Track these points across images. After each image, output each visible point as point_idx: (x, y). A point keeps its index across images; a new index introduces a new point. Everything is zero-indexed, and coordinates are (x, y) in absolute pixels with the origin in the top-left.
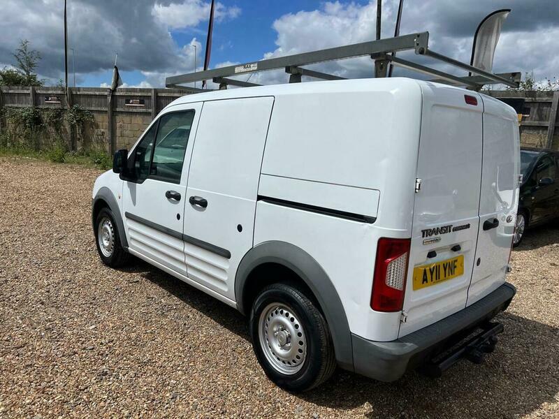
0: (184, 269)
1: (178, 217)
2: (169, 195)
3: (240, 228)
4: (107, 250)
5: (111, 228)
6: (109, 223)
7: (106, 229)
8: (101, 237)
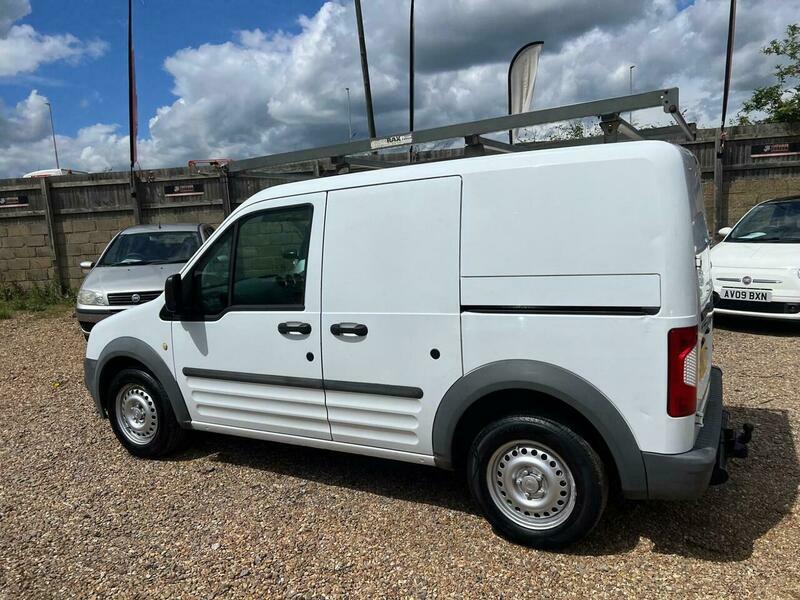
0: (326, 430)
1: (310, 357)
2: (284, 329)
3: (435, 354)
4: (139, 434)
5: (146, 398)
6: (140, 391)
7: (135, 402)
8: (123, 416)
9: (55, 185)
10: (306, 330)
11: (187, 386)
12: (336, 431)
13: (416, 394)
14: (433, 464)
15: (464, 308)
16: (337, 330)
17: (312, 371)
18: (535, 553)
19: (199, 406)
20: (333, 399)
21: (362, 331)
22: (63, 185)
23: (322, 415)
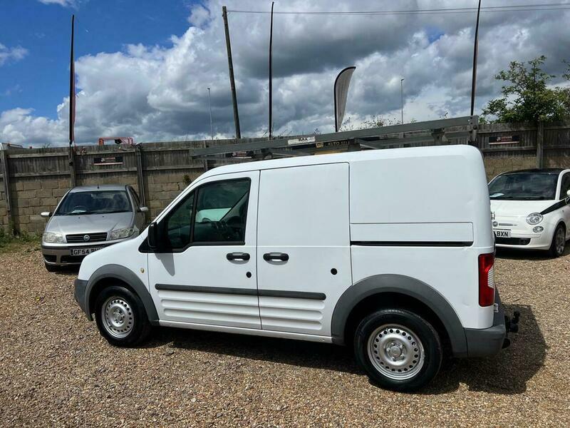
0: (258, 322)
1: (249, 275)
2: (231, 257)
3: (334, 272)
4: (118, 331)
5: (125, 306)
6: (121, 301)
7: (116, 309)
8: (107, 319)
9: (11, 156)
10: (246, 257)
11: (157, 296)
12: (265, 323)
13: (321, 297)
14: (331, 342)
15: (352, 243)
16: (268, 258)
17: (250, 284)
18: (399, 394)
19: (166, 310)
20: (264, 302)
21: (285, 258)
22: (17, 156)
23: (256, 312)
